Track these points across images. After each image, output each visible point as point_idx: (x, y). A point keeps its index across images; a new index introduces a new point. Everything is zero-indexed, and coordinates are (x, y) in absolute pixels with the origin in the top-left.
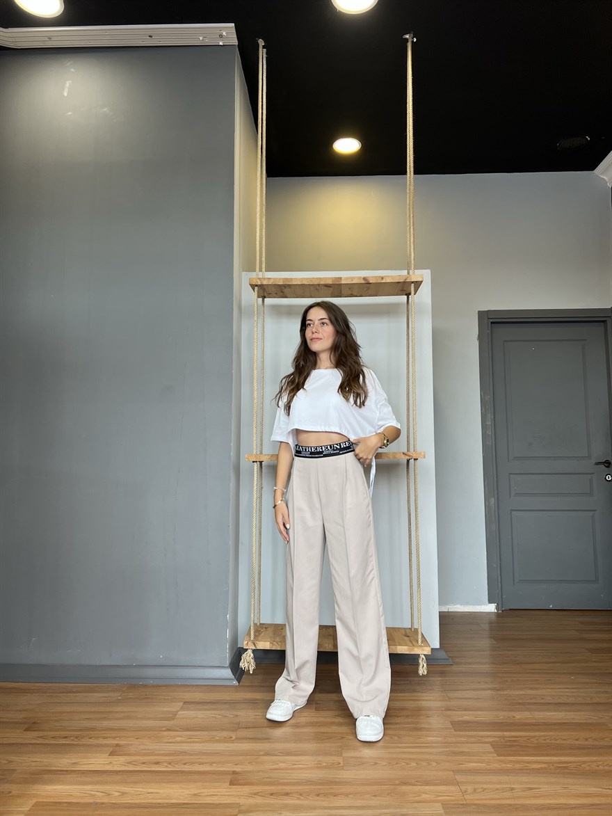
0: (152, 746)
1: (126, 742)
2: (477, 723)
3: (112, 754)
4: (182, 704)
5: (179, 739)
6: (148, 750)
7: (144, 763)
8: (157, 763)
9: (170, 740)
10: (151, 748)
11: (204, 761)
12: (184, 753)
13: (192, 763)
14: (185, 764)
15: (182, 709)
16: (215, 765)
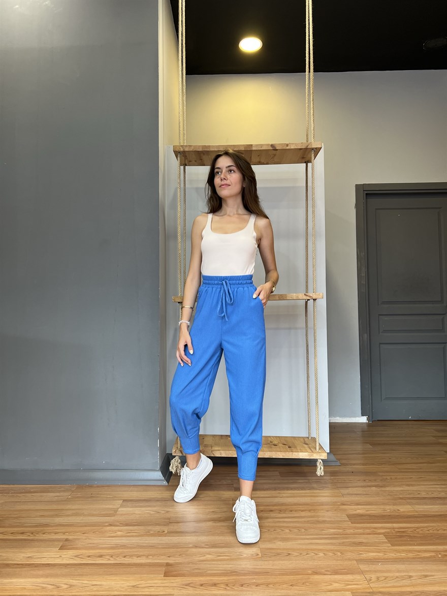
0: (96, 540)
1: (73, 537)
2: (369, 516)
3: (62, 548)
4: (122, 501)
5: (119, 533)
6: (93, 544)
7: (89, 557)
8: (101, 556)
9: (112, 535)
10: (95, 542)
11: (141, 553)
12: (124, 546)
13: (131, 556)
14: (125, 557)
15: (122, 506)
16: (151, 557)
